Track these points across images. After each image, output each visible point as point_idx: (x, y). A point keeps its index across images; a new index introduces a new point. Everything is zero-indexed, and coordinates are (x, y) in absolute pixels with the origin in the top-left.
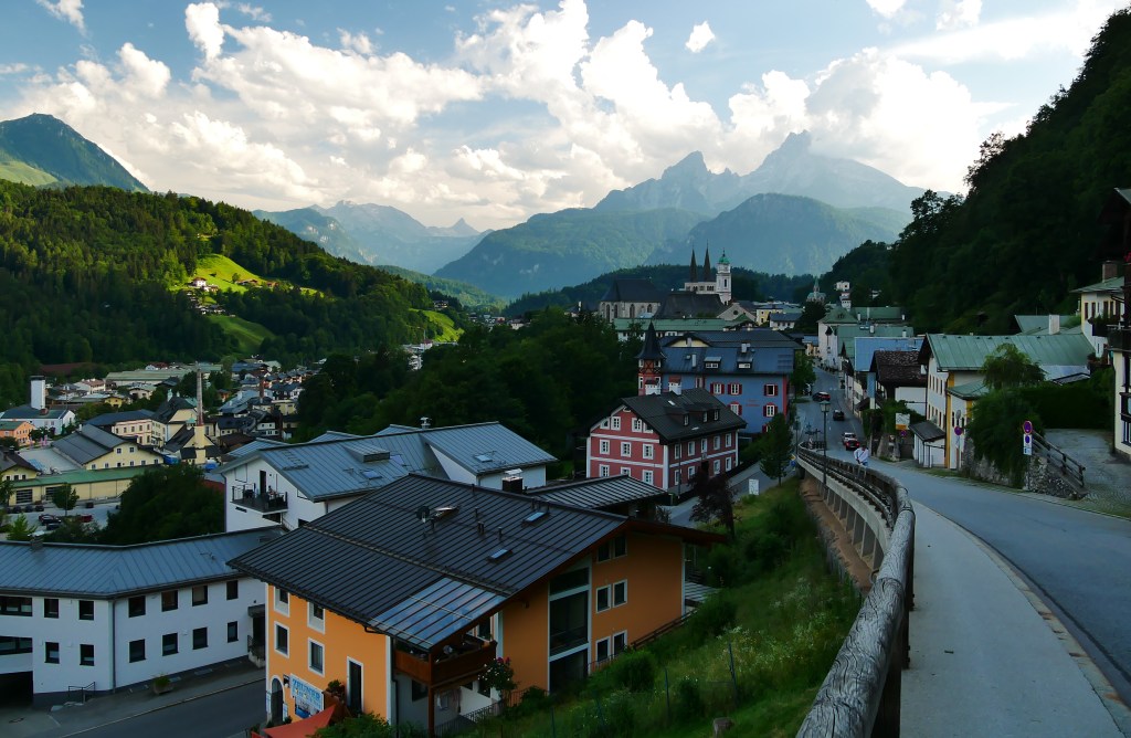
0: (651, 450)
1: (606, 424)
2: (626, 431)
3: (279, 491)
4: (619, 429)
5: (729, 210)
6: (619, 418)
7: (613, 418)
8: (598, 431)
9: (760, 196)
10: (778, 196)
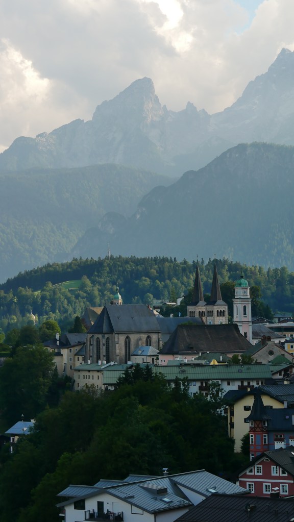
0: (287, 488)
1: (251, 471)
2: (267, 475)
3: (114, 512)
4: (261, 474)
5: (196, 169)
6: (261, 466)
7: (256, 466)
8: (245, 476)
9: (242, 148)
10: (267, 147)
